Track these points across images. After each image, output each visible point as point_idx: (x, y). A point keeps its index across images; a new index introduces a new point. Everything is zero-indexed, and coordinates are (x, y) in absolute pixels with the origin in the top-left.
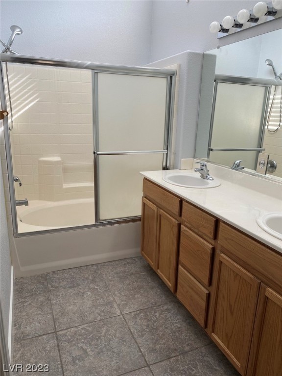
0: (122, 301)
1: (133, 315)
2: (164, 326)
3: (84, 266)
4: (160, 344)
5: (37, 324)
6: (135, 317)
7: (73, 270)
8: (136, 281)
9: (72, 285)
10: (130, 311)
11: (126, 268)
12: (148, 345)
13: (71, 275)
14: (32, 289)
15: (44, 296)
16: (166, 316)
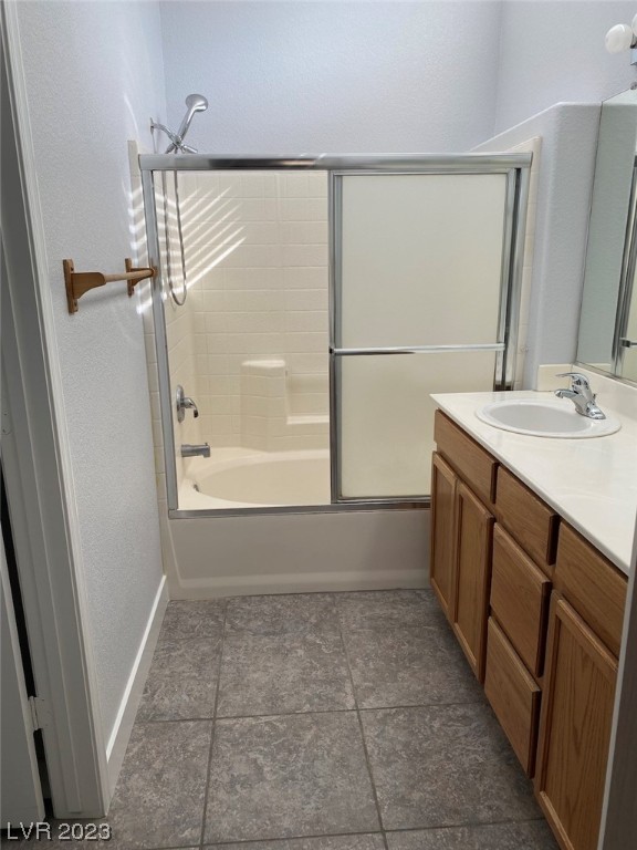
0: (365, 681)
1: (380, 714)
2: (443, 753)
3: (306, 594)
4: (425, 791)
5: (185, 697)
6: (383, 722)
7: (283, 599)
8: (408, 642)
9: (272, 629)
10: (376, 705)
11: (395, 612)
12: (396, 787)
13: (274, 608)
14: (193, 627)
15: (212, 644)
16: (456, 732)
